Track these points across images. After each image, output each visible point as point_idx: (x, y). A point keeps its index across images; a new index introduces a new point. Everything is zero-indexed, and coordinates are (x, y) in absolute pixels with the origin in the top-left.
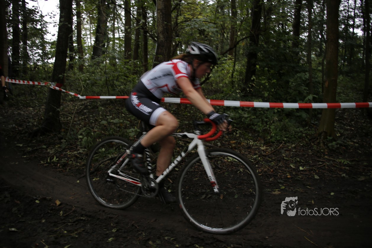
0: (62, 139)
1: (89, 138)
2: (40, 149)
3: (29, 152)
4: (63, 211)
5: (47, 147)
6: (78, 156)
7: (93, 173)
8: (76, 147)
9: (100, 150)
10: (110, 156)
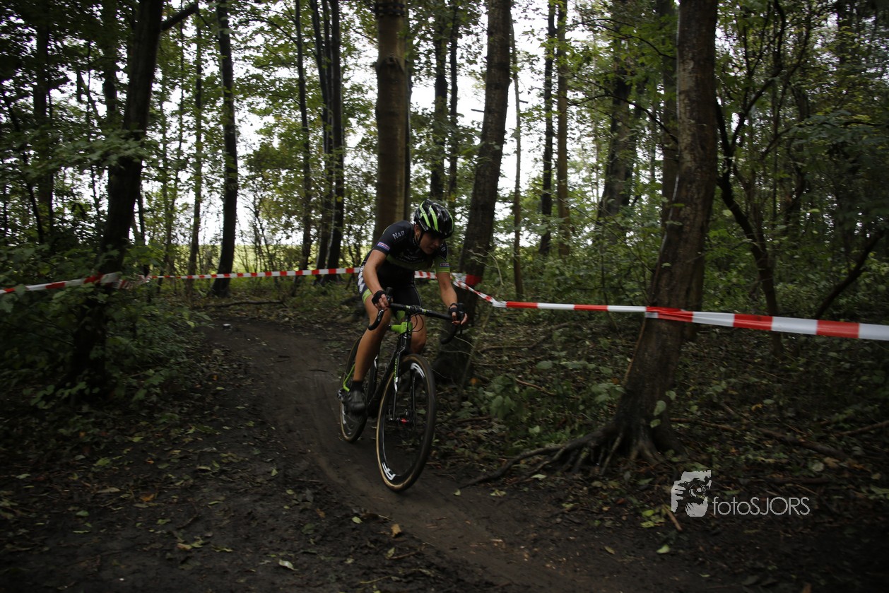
4: (396, 548)
7: (497, 478)
8: (490, 420)
9: (531, 430)
10: (548, 446)
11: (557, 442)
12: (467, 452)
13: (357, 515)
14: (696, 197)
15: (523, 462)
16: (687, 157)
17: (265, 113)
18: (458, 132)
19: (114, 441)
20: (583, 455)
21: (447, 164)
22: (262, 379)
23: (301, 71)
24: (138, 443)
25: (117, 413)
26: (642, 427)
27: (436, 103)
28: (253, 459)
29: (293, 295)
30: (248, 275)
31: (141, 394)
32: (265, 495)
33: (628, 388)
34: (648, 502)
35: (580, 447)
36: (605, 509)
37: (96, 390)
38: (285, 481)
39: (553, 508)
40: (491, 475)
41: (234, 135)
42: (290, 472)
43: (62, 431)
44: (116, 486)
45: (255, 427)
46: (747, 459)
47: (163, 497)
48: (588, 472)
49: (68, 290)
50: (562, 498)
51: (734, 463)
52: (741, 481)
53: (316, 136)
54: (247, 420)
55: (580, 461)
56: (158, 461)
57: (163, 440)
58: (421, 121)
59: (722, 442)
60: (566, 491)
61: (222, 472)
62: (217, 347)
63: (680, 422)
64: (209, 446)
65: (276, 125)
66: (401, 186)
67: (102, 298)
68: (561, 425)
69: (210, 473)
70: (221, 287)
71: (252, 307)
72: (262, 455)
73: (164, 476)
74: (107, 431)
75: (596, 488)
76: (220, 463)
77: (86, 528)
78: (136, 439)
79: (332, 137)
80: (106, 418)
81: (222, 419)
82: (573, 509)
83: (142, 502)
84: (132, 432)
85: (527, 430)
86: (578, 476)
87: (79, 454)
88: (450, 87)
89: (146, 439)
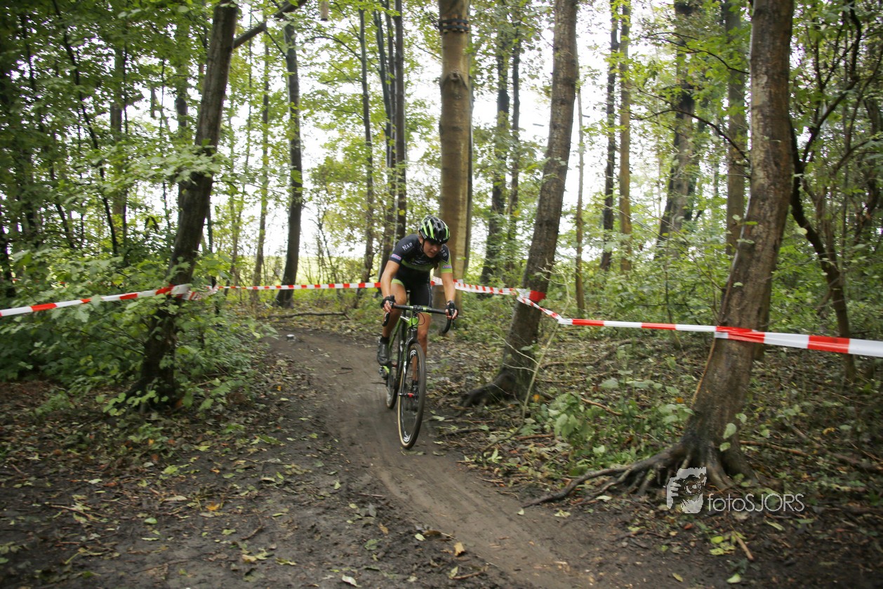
0: (528, 415)
1: (572, 416)
2: (475, 431)
3: (452, 435)
4: (459, 568)
5: (491, 430)
6: (547, 457)
7: (561, 499)
8: (553, 437)
9: (595, 450)
10: (613, 466)
11: (624, 462)
12: (531, 471)
13: (420, 532)
14: (769, 214)
15: (588, 482)
16: (760, 173)
17: (330, 127)
18: (520, 147)
19: (181, 450)
20: (650, 477)
21: (509, 178)
22: (325, 391)
23: (365, 86)
24: (205, 452)
25: (184, 421)
26: (710, 450)
27: (498, 117)
28: (317, 471)
29: (355, 307)
30: (312, 287)
31: (207, 404)
32: (328, 508)
33: (696, 409)
34: (717, 528)
35: (646, 469)
36: (673, 534)
37: (165, 399)
38: (348, 494)
39: (619, 531)
40: (555, 494)
41: (299, 149)
42: (353, 486)
43: (132, 438)
44: (183, 494)
45: (318, 439)
46: (821, 486)
47: (228, 506)
48: (655, 495)
49: (141, 301)
50: (628, 521)
51: (807, 489)
52: (815, 509)
53: (380, 150)
54: (310, 432)
55: (645, 484)
56: (224, 470)
57: (228, 449)
58: (483, 136)
59: (793, 467)
60: (632, 514)
61: (287, 483)
62: (281, 357)
63: (749, 445)
64: (273, 457)
65: (340, 140)
66: (464, 200)
67: (172, 309)
68: (627, 445)
69: (274, 485)
70: (285, 298)
71: (315, 318)
72: (325, 468)
73: (230, 486)
74: (175, 439)
75: (662, 511)
76: (285, 475)
77: (154, 535)
78: (203, 448)
79: (395, 151)
80: (174, 426)
81: (286, 431)
82: (639, 533)
83: (207, 511)
84: (198, 441)
85: (591, 450)
86: (644, 498)
87: (148, 461)
88: (512, 102)
89: (212, 448)
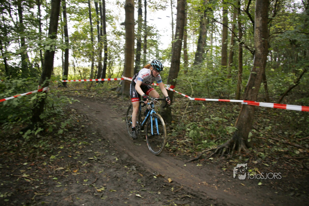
0: (172, 129)
1: (195, 131)
4: (174, 187)
6: (185, 144)
7: (197, 160)
9: (203, 142)
10: (211, 148)
12: (182, 150)
13: (155, 176)
14: (261, 64)
18: (147, 28)
19: (54, 149)
23: (89, 5)
26: (242, 141)
27: (138, 18)
31: (61, 131)
32: (117, 168)
33: (238, 127)
35: (223, 148)
40: (195, 158)
42: (122, 159)
43: (35, 146)
44: (62, 167)
45: (102, 141)
48: (227, 156)
50: (222, 166)
55: (223, 153)
56: (73, 156)
57: (71, 148)
59: (263, 144)
69: (94, 160)
72: (109, 153)
73: (78, 162)
77: (59, 184)
78: (61, 148)
81: (89, 139)
82: (226, 170)
83: (74, 173)
84: (59, 145)
86: (223, 158)
87: (43, 154)
89: (65, 147)
